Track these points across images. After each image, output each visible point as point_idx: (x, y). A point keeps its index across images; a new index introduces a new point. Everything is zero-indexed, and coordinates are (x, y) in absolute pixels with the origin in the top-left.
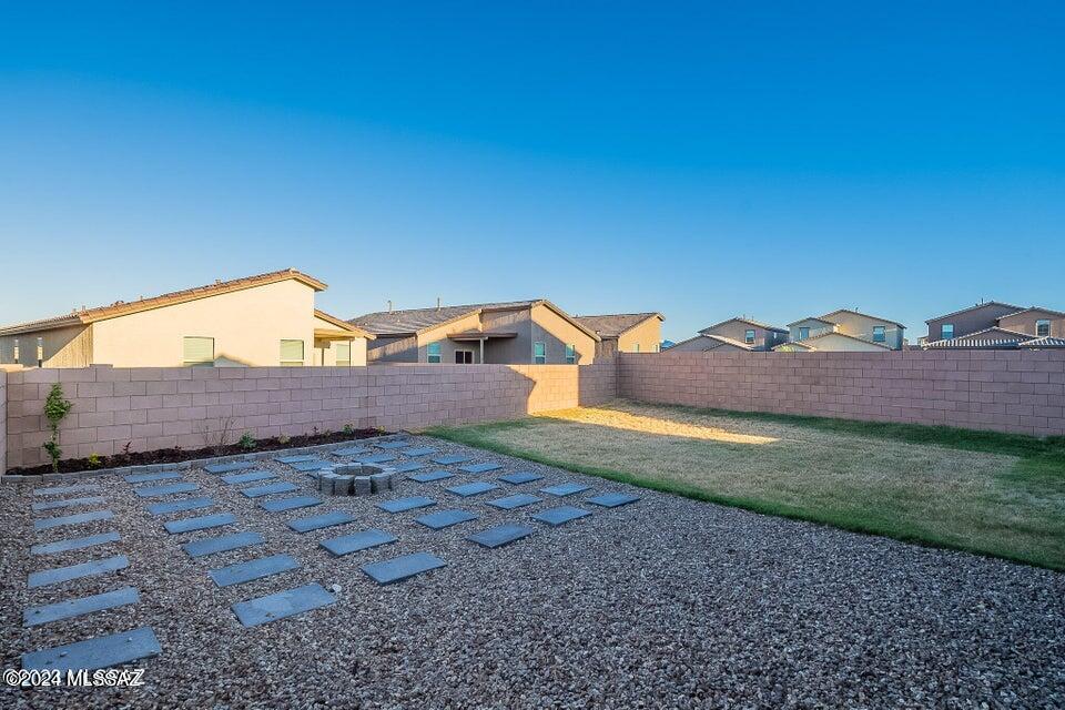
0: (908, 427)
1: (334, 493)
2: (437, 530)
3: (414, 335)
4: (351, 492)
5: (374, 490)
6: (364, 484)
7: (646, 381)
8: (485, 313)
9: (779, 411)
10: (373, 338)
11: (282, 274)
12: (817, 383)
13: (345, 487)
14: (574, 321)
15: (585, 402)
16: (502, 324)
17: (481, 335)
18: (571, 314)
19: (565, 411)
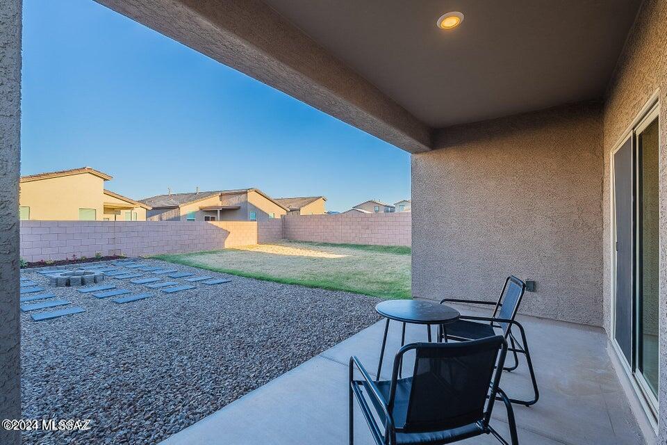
0: (401, 248)
1: (57, 285)
2: (100, 298)
3: (178, 207)
4: (68, 284)
5: (83, 283)
6: (76, 280)
7: (296, 230)
8: (223, 196)
9: (352, 243)
10: (150, 208)
11: (81, 170)
12: (368, 228)
13: (64, 282)
14: (276, 201)
15: (260, 242)
16: (233, 202)
17: (218, 207)
18: (272, 197)
19: (249, 246)
